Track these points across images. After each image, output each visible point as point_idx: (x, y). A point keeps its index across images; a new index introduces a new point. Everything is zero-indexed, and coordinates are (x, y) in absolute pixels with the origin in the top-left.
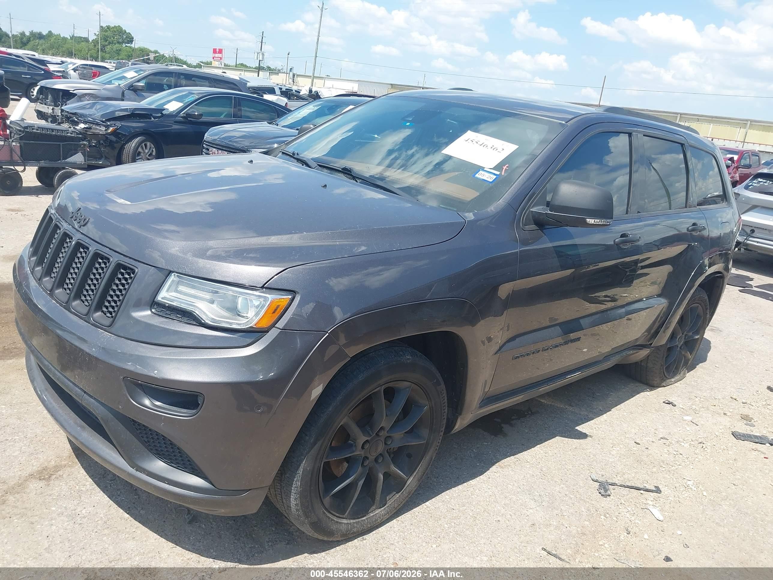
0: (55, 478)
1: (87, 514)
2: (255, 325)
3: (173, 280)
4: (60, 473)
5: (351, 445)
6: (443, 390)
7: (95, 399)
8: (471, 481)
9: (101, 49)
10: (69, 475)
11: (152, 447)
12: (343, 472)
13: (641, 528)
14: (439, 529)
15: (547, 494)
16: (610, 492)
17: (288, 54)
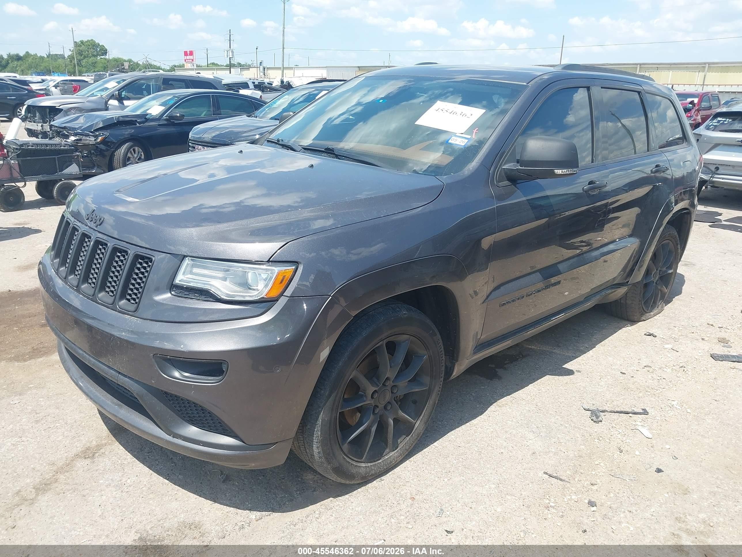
0: (99, 455)
1: (132, 483)
2: (266, 296)
3: (187, 264)
4: (102, 451)
5: (362, 396)
6: (439, 340)
7: (129, 378)
8: (473, 421)
9: (78, 64)
10: (110, 452)
11: (184, 415)
12: (357, 421)
13: (632, 447)
14: (448, 465)
15: (544, 426)
16: (601, 418)
17: (257, 49)
